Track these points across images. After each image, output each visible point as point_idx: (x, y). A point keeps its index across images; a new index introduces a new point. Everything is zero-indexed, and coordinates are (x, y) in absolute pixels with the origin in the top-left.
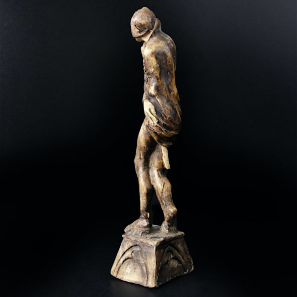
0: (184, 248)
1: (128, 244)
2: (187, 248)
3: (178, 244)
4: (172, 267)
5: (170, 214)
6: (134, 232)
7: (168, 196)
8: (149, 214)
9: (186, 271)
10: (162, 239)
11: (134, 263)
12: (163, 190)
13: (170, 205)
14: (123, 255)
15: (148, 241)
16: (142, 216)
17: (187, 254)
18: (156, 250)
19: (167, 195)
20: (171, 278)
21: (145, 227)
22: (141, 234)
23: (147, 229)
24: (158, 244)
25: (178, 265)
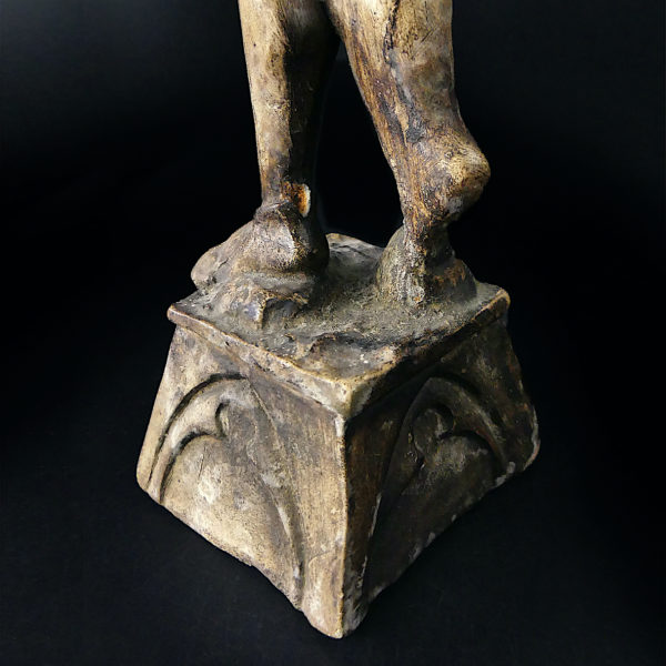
0: (505, 371)
1: (196, 359)
2: (515, 367)
3: (475, 356)
4: (441, 480)
5: (442, 197)
6: (226, 300)
7: (428, 70)
8: (307, 194)
9: (503, 471)
10: (387, 356)
11: (233, 463)
12: (393, 22)
13: (440, 131)
14: (179, 410)
15: (298, 373)
16: (270, 204)
17: (515, 396)
18: (347, 438)
19: (420, 61)
20: (432, 536)
21: (288, 270)
22: (258, 316)
23: (299, 281)
24: (364, 400)
25: (469, 458)
